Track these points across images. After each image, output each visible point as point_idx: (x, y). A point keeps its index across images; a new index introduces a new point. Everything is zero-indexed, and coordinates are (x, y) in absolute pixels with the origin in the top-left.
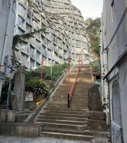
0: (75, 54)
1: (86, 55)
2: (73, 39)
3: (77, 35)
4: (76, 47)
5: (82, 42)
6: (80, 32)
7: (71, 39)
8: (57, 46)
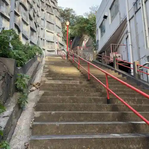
0: (45, 41)
1: (60, 44)
2: (42, 19)
3: (48, 14)
4: (47, 31)
5: (55, 26)
6: (52, 12)
7: (40, 18)
8: (20, 18)
